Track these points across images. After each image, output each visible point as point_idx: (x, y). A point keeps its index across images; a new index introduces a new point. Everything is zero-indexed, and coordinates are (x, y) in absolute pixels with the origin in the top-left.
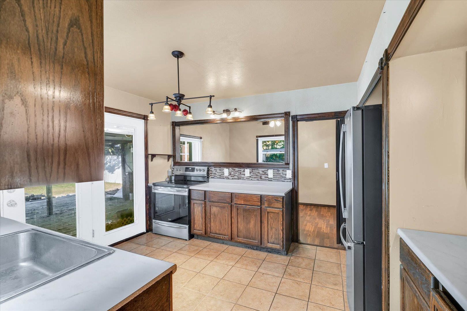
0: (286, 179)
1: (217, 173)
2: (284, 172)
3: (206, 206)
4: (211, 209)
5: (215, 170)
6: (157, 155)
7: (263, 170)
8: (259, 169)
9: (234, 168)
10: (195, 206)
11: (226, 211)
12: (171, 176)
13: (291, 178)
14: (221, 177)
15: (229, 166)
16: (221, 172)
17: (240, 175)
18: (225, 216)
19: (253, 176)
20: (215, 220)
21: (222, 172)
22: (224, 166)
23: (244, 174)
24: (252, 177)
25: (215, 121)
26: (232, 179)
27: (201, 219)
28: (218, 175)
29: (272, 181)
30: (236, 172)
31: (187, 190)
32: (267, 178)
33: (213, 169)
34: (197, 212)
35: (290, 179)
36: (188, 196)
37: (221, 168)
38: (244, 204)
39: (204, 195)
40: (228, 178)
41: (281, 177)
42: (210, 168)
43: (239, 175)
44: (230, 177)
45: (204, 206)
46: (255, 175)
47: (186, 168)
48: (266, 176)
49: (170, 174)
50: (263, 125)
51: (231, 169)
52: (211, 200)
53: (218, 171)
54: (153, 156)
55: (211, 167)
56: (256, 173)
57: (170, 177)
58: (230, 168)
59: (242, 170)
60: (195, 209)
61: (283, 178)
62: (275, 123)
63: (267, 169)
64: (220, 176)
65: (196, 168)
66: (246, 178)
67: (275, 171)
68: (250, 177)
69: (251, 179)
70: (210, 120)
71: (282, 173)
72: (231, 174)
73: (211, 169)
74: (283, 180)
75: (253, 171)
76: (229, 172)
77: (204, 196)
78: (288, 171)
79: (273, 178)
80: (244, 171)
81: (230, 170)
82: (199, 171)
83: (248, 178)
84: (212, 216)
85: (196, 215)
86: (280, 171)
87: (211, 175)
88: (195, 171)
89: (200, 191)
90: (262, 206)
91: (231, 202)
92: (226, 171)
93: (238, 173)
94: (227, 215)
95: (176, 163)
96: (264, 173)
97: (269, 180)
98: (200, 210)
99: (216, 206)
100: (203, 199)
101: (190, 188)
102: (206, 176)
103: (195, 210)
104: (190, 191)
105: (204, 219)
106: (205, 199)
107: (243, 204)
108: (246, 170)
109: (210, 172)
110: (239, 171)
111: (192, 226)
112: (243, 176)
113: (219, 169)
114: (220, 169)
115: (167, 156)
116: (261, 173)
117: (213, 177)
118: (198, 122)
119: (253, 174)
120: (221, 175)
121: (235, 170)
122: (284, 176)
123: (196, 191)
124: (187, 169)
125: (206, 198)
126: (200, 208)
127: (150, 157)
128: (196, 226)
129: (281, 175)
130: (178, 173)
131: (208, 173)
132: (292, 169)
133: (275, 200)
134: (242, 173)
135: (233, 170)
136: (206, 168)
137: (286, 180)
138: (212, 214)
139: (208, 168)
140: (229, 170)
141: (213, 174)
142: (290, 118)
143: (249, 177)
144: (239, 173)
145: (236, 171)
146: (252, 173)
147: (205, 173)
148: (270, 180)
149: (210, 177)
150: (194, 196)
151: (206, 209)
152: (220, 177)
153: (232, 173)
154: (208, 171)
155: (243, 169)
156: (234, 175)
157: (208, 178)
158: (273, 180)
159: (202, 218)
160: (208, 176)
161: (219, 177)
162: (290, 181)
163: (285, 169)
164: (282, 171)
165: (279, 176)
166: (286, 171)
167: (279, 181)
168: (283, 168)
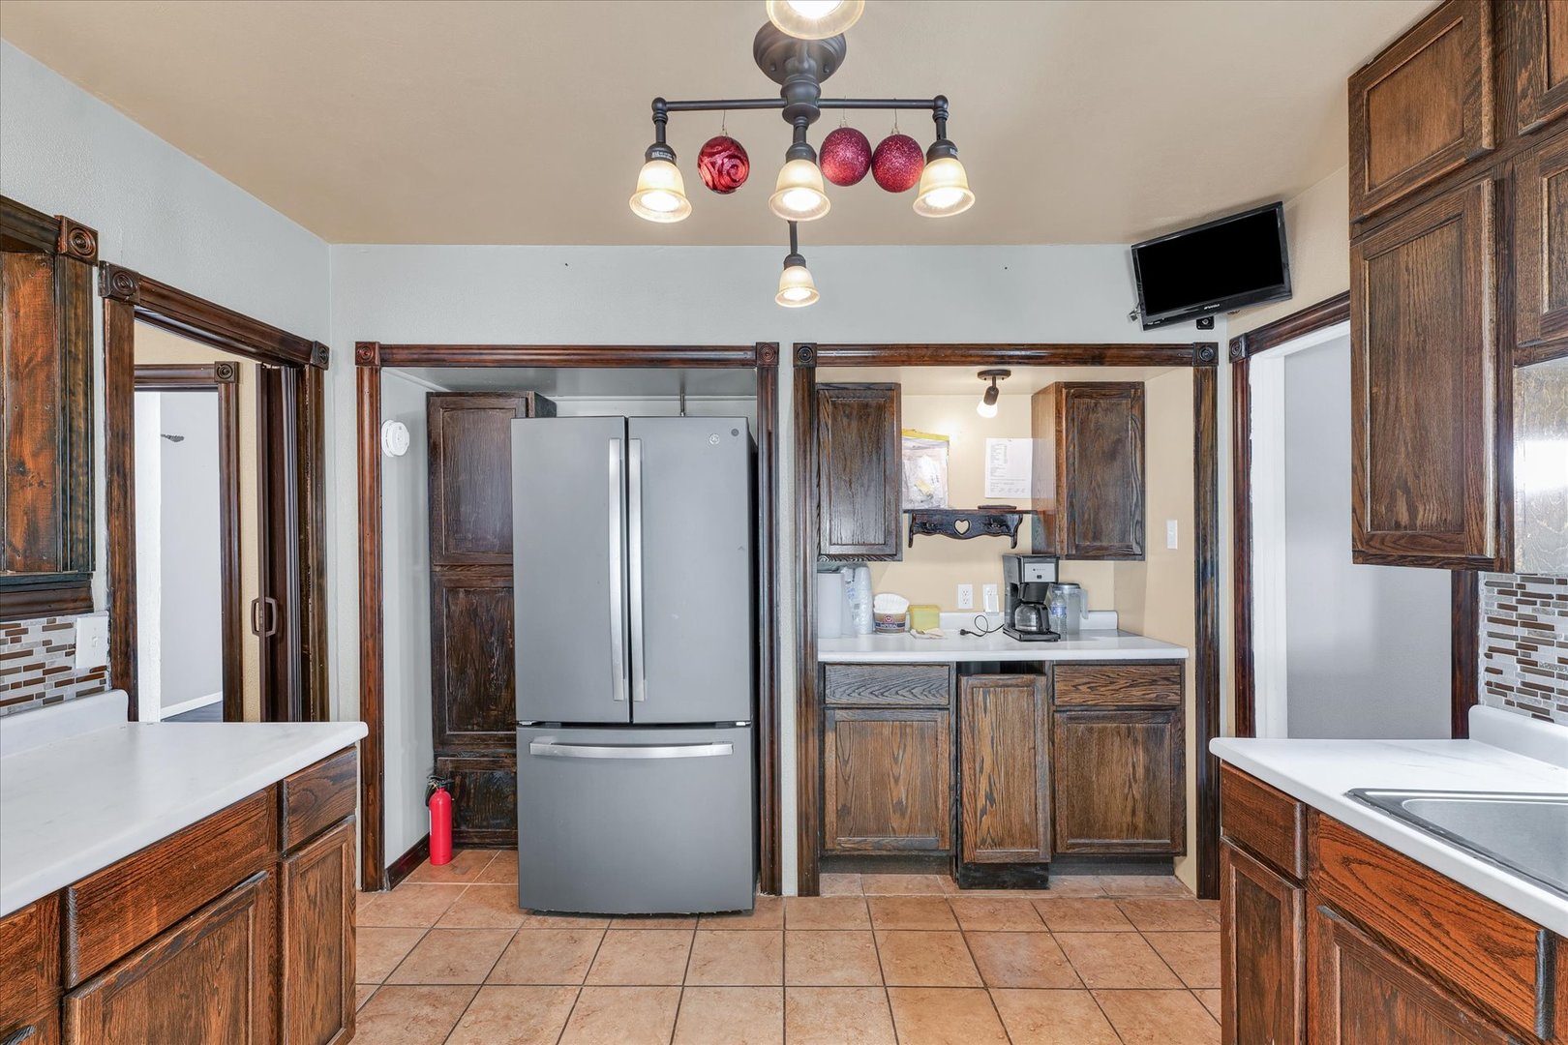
0: (72, 682)
2: (58, 638)
13: (103, 662)
35: (97, 673)
41: (38, 674)
61: (51, 679)
71: (44, 643)
74: (51, 693)
78: (81, 622)
86: (25, 631)
122: (60, 660)
129: (40, 656)
137: (69, 691)
162: (95, 683)
163: (63, 612)
164: (45, 629)
165: (16, 671)
166: (70, 626)
167: (18, 710)
168: (53, 606)
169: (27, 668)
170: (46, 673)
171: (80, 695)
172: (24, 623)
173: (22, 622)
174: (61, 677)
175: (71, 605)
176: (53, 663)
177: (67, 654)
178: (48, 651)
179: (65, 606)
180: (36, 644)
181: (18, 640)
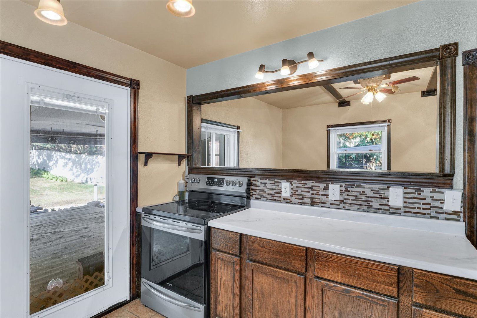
0: (443, 213)
1: (266, 190)
2: (436, 196)
3: (243, 267)
4: (255, 278)
5: (263, 185)
6: (154, 155)
7: (375, 187)
8: (363, 185)
9: (303, 182)
10: (219, 265)
11: (292, 289)
12: (183, 192)
13: (459, 210)
14: (276, 197)
15: (293, 176)
16: (274, 187)
17: (317, 196)
18: (289, 302)
19: (349, 200)
20: (263, 306)
21: (277, 188)
22: (281, 176)
23: (327, 196)
24: (345, 201)
25: (265, 86)
26: (299, 203)
27: (231, 296)
28: (268, 194)
29: (400, 214)
30: (307, 190)
31: (203, 228)
32: (388, 208)
33: (258, 182)
34: (224, 279)
35: (455, 213)
36: (205, 242)
37: (276, 180)
38: (342, 281)
39: (238, 243)
40: (289, 201)
41: (428, 207)
42: (252, 179)
43: (314, 196)
44: (293, 199)
45: (237, 267)
46: (354, 198)
47: (209, 178)
48: (385, 202)
49: (182, 189)
50: (339, 106)
51: (296, 183)
52: (255, 257)
53: (269, 186)
54: (148, 156)
55: (254, 178)
56: (358, 194)
57: (181, 195)
58: (295, 181)
59: (322, 185)
60: (219, 270)
61: (433, 210)
62: (374, 97)
63: (385, 186)
64: (273, 195)
65: (227, 178)
66: (331, 204)
67: (408, 191)
68: (341, 201)
69: (342, 205)
70: (254, 86)
71: (431, 197)
72: (297, 193)
73: (254, 182)
74: (433, 214)
75: (349, 189)
76: (292, 189)
77: (238, 247)
79: (402, 208)
80: (327, 188)
81: (295, 185)
82: (231, 185)
83: (336, 205)
84: (256, 295)
85: (222, 284)
86: (423, 191)
87: (254, 193)
88: (225, 184)
89: (231, 233)
90: (401, 296)
91: (306, 270)
92: (286, 187)
93: (311, 192)
94: (294, 301)
95: (192, 170)
96: (377, 195)
97: (391, 211)
98: (229, 275)
99: (267, 275)
100: (237, 252)
101: (209, 225)
102: (245, 194)
103: (219, 273)
104: (209, 230)
105: (237, 297)
106: (241, 252)
107: (339, 281)
108: (331, 186)
109: (253, 187)
110: (314, 188)
111: (212, 307)
112: (323, 198)
113: (271, 182)
114: (273, 182)
115: (177, 156)
116: (371, 194)
117: (259, 197)
118: (232, 91)
119: (348, 195)
120: (276, 195)
121: (306, 186)
122: (438, 204)
123: (222, 231)
124: (210, 181)
125: (244, 251)
126: (229, 271)
127: (142, 158)
128: (220, 308)
129: (428, 200)
130: (196, 187)
131: (248, 190)
132: (462, 188)
133: (454, 289)
134: (320, 193)
135: (301, 185)
136: (244, 180)
137: (442, 216)
138: (257, 291)
139: (249, 180)
140: (292, 185)
141: (258, 191)
142: (459, 59)
143: (338, 203)
144: (315, 192)
145: (309, 188)
146: (346, 193)
147: (242, 190)
148: (394, 211)
149: (252, 197)
150: (216, 243)
151: (243, 276)
152: (273, 198)
153: (299, 191)
154: (249, 184)
155: (325, 185)
156: (304, 197)
157: (249, 198)
158: (402, 214)
159: (234, 295)
160: (249, 196)
161: (270, 197)
162: (455, 217)
163: (439, 187)
164: (431, 192)
165: (420, 204)
166: (443, 193)
167: (419, 216)
168: (433, 185)
169: (423, 204)
170: (431, 207)
171: (447, 219)
172: (422, 189)
173: (422, 188)
174: (438, 210)
175: (442, 185)
176: (434, 204)
177: (441, 203)
178: (432, 200)
179: (439, 185)
180: (428, 197)
181: (420, 194)
